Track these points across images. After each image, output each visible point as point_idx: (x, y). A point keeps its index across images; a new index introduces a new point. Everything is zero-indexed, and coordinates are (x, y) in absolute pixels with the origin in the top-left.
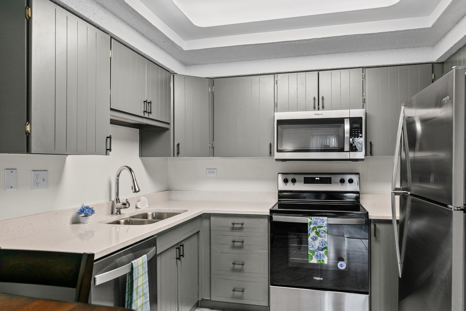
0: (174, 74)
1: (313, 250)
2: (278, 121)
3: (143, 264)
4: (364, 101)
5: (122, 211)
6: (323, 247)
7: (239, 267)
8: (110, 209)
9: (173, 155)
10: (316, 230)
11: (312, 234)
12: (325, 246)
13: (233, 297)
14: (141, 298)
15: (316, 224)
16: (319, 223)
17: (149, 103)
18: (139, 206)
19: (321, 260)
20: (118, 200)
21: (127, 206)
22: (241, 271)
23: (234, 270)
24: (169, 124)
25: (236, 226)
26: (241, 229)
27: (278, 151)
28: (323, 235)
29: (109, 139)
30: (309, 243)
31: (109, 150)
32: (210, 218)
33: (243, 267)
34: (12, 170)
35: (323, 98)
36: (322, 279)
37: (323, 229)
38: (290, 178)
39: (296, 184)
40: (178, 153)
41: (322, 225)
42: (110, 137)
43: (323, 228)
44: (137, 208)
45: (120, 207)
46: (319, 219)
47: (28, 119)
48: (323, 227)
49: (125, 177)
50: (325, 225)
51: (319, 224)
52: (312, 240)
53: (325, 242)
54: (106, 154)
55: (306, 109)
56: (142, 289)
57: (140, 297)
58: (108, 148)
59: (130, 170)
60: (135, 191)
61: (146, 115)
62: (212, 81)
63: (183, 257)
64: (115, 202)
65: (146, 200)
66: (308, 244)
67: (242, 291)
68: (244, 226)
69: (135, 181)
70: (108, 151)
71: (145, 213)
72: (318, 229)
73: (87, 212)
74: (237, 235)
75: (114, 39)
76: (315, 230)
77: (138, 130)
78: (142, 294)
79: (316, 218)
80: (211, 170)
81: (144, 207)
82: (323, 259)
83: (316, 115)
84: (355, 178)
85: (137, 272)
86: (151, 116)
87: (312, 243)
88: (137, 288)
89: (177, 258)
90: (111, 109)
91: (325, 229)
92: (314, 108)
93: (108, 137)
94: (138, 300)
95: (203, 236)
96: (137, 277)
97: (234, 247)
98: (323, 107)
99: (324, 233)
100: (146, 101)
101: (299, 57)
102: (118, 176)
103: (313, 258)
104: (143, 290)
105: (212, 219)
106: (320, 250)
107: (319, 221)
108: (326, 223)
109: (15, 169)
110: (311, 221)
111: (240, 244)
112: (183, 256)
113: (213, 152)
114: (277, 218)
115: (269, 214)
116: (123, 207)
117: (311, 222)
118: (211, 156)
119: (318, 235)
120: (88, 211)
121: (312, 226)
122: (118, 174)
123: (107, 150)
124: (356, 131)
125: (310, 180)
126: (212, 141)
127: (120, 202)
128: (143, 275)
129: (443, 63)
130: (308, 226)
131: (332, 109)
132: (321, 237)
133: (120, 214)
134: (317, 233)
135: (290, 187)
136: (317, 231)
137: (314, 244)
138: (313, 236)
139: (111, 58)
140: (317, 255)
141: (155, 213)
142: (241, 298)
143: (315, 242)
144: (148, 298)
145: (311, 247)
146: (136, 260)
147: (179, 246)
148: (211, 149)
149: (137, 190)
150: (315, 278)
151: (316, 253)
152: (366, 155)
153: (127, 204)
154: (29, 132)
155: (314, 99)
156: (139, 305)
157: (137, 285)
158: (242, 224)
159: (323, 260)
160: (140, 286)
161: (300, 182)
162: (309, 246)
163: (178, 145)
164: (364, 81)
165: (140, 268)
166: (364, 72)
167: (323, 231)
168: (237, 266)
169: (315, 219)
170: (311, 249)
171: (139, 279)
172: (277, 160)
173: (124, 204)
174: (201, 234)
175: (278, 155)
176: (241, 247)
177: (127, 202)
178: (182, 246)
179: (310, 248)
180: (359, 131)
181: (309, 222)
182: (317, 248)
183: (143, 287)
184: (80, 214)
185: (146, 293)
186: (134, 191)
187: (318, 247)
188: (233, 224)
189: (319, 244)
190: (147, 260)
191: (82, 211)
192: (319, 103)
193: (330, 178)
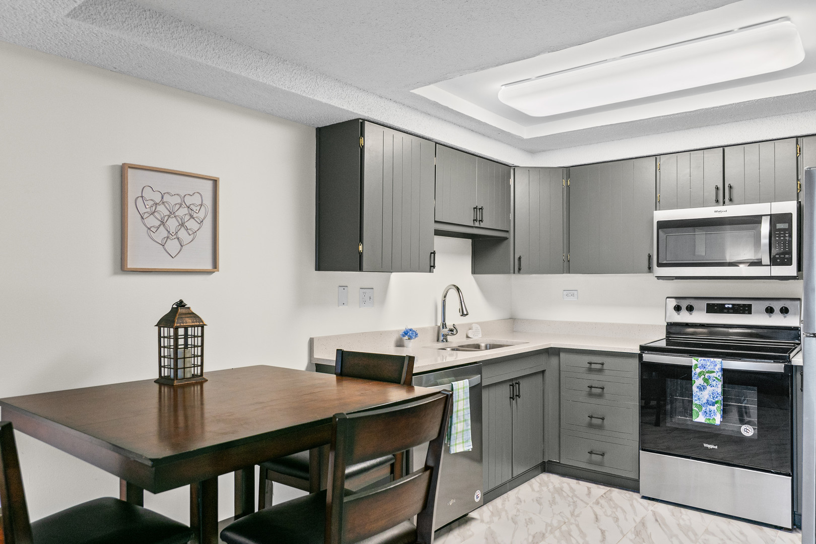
0: (514, 167)
1: (700, 404)
2: (659, 223)
3: (464, 388)
4: (799, 189)
5: (449, 338)
6: (714, 401)
7: (599, 421)
8: (436, 335)
9: (513, 271)
10: (705, 375)
11: (698, 382)
12: (716, 400)
13: (590, 462)
14: (462, 423)
15: (705, 367)
16: (709, 366)
17: (480, 209)
18: (470, 336)
19: (711, 418)
20: (444, 325)
21: (455, 332)
22: (600, 427)
23: (591, 426)
24: (507, 231)
25: (593, 366)
26: (600, 371)
27: (660, 265)
28: (714, 383)
29: (433, 255)
30: (694, 394)
31: (433, 266)
32: (560, 355)
33: (603, 422)
34: (344, 287)
35: (730, 187)
36: (716, 447)
38: (684, 304)
39: (694, 313)
40: (520, 269)
41: (713, 370)
42: (434, 253)
43: (715, 374)
44: (468, 337)
45: (446, 333)
46: (709, 361)
47: (361, 240)
48: (714, 372)
49: (453, 298)
50: (718, 370)
51: (709, 368)
52: (698, 390)
53: (718, 394)
54: (430, 272)
55: (704, 204)
56: (462, 414)
57: (460, 422)
58: (432, 265)
59: (458, 289)
60: (463, 315)
61: (477, 224)
62: (568, 171)
63: (519, 398)
64: (441, 327)
65: (479, 328)
66: (692, 395)
67: (601, 455)
68: (605, 367)
69: (463, 303)
70: (432, 268)
71: (477, 344)
72: (707, 375)
73: (411, 335)
74: (595, 379)
75: (439, 144)
76: (703, 376)
77: (470, 241)
78: (462, 420)
79: (704, 360)
80: (570, 292)
81: (477, 337)
82: (713, 417)
83: (717, 213)
84: (792, 306)
85: (457, 394)
86: (482, 225)
87: (698, 393)
88: (458, 411)
89: (510, 398)
90: (436, 222)
91: (718, 375)
92: (717, 201)
93: (431, 253)
94: (459, 424)
95: (550, 376)
96: (457, 399)
97: (591, 395)
98: (731, 200)
99: (716, 380)
100: (476, 208)
101: (692, 130)
102: (445, 297)
103: (699, 415)
104: (464, 415)
105: (562, 355)
106: (710, 405)
107: (708, 364)
108: (719, 366)
109: (347, 286)
110: (697, 362)
111: (599, 391)
112: (519, 396)
113: (568, 268)
114: (648, 357)
115: (639, 352)
116: (450, 333)
117: (696, 365)
118: (567, 273)
119: (707, 383)
120: (412, 333)
121: (698, 370)
122: (445, 294)
123: (431, 266)
124: (782, 234)
125: (716, 308)
126: (568, 251)
127: (446, 328)
128: (464, 399)
130: (693, 369)
131: (745, 202)
132: (712, 386)
133: (447, 341)
134: (706, 380)
135: (685, 317)
136: (706, 377)
137: (701, 395)
138: (700, 385)
139: (435, 165)
140: (706, 412)
141: (489, 344)
142: (601, 464)
143: (702, 393)
144: (469, 425)
145: (696, 399)
146: (456, 382)
147: (514, 382)
148: (566, 264)
149: (465, 313)
150: (705, 445)
151: (704, 409)
152: (799, 269)
153: (455, 331)
154: (361, 251)
155: (717, 188)
156: (459, 430)
157: (458, 409)
158: (603, 364)
159: (714, 419)
160: (460, 410)
161: (700, 310)
162: (694, 399)
163: (520, 258)
164: (799, 158)
165: (461, 393)
166: (799, 143)
167: (714, 379)
168: (595, 421)
169: (702, 361)
170: (697, 402)
171: (459, 402)
172: (659, 278)
173: (451, 330)
174: (547, 373)
175: (660, 272)
176: (600, 396)
177: (454, 327)
178: (518, 384)
179: (695, 401)
180: (787, 233)
181: (693, 365)
182: (705, 401)
183: (464, 412)
184: (404, 336)
185: (468, 420)
186: (461, 314)
187: (707, 400)
188: (590, 363)
189: (708, 396)
190: (468, 385)
191: (406, 333)
192: (724, 195)
193: (750, 306)
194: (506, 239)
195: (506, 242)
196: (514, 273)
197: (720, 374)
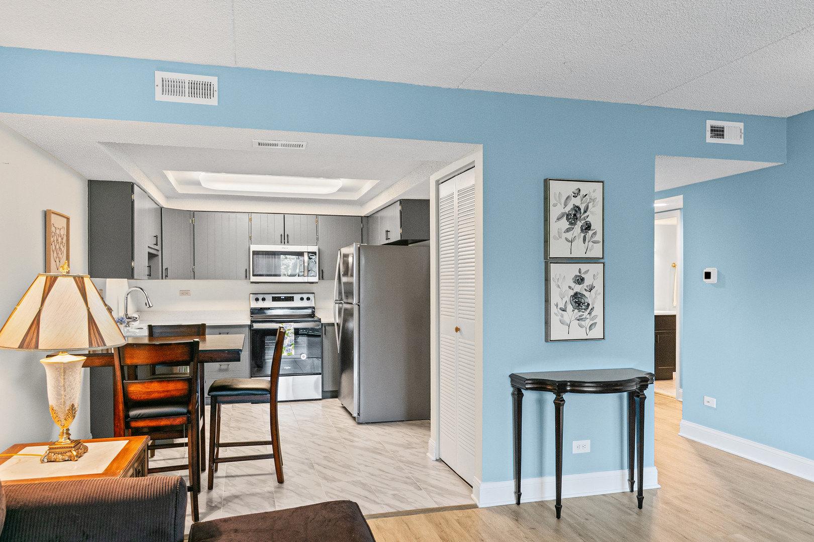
0: (162, 208)
2: (253, 252)
4: (318, 239)
12: (292, 343)
16: (288, 327)
17: (156, 237)
20: (127, 315)
22: (226, 370)
23: (221, 370)
24: (159, 251)
27: (254, 275)
35: (288, 235)
36: (290, 368)
37: (291, 331)
38: (260, 297)
39: (265, 302)
40: (166, 276)
46: (288, 325)
53: (293, 340)
55: (275, 244)
60: (149, 307)
61: (155, 247)
62: (193, 214)
69: (148, 299)
79: (285, 324)
82: (291, 351)
83: (283, 249)
84: (311, 296)
92: (281, 242)
93: (148, 267)
98: (288, 242)
102: (127, 295)
106: (289, 346)
108: (292, 328)
110: (282, 326)
113: (194, 276)
114: (253, 326)
115: (249, 324)
118: (193, 279)
122: (127, 293)
125: (277, 298)
126: (193, 265)
129: (368, 217)
131: (295, 244)
132: (289, 337)
134: (287, 334)
135: (261, 304)
148: (192, 273)
150: (285, 368)
151: (286, 349)
152: (319, 279)
154: (134, 266)
155: (281, 235)
158: (228, 333)
161: (269, 300)
163: (166, 269)
164: (317, 225)
166: (317, 218)
172: (252, 282)
175: (253, 279)
187: (288, 344)
189: (289, 341)
192: (284, 239)
193: (293, 297)
194: (157, 255)
195: (156, 258)
196: (162, 279)
197: (293, 330)
